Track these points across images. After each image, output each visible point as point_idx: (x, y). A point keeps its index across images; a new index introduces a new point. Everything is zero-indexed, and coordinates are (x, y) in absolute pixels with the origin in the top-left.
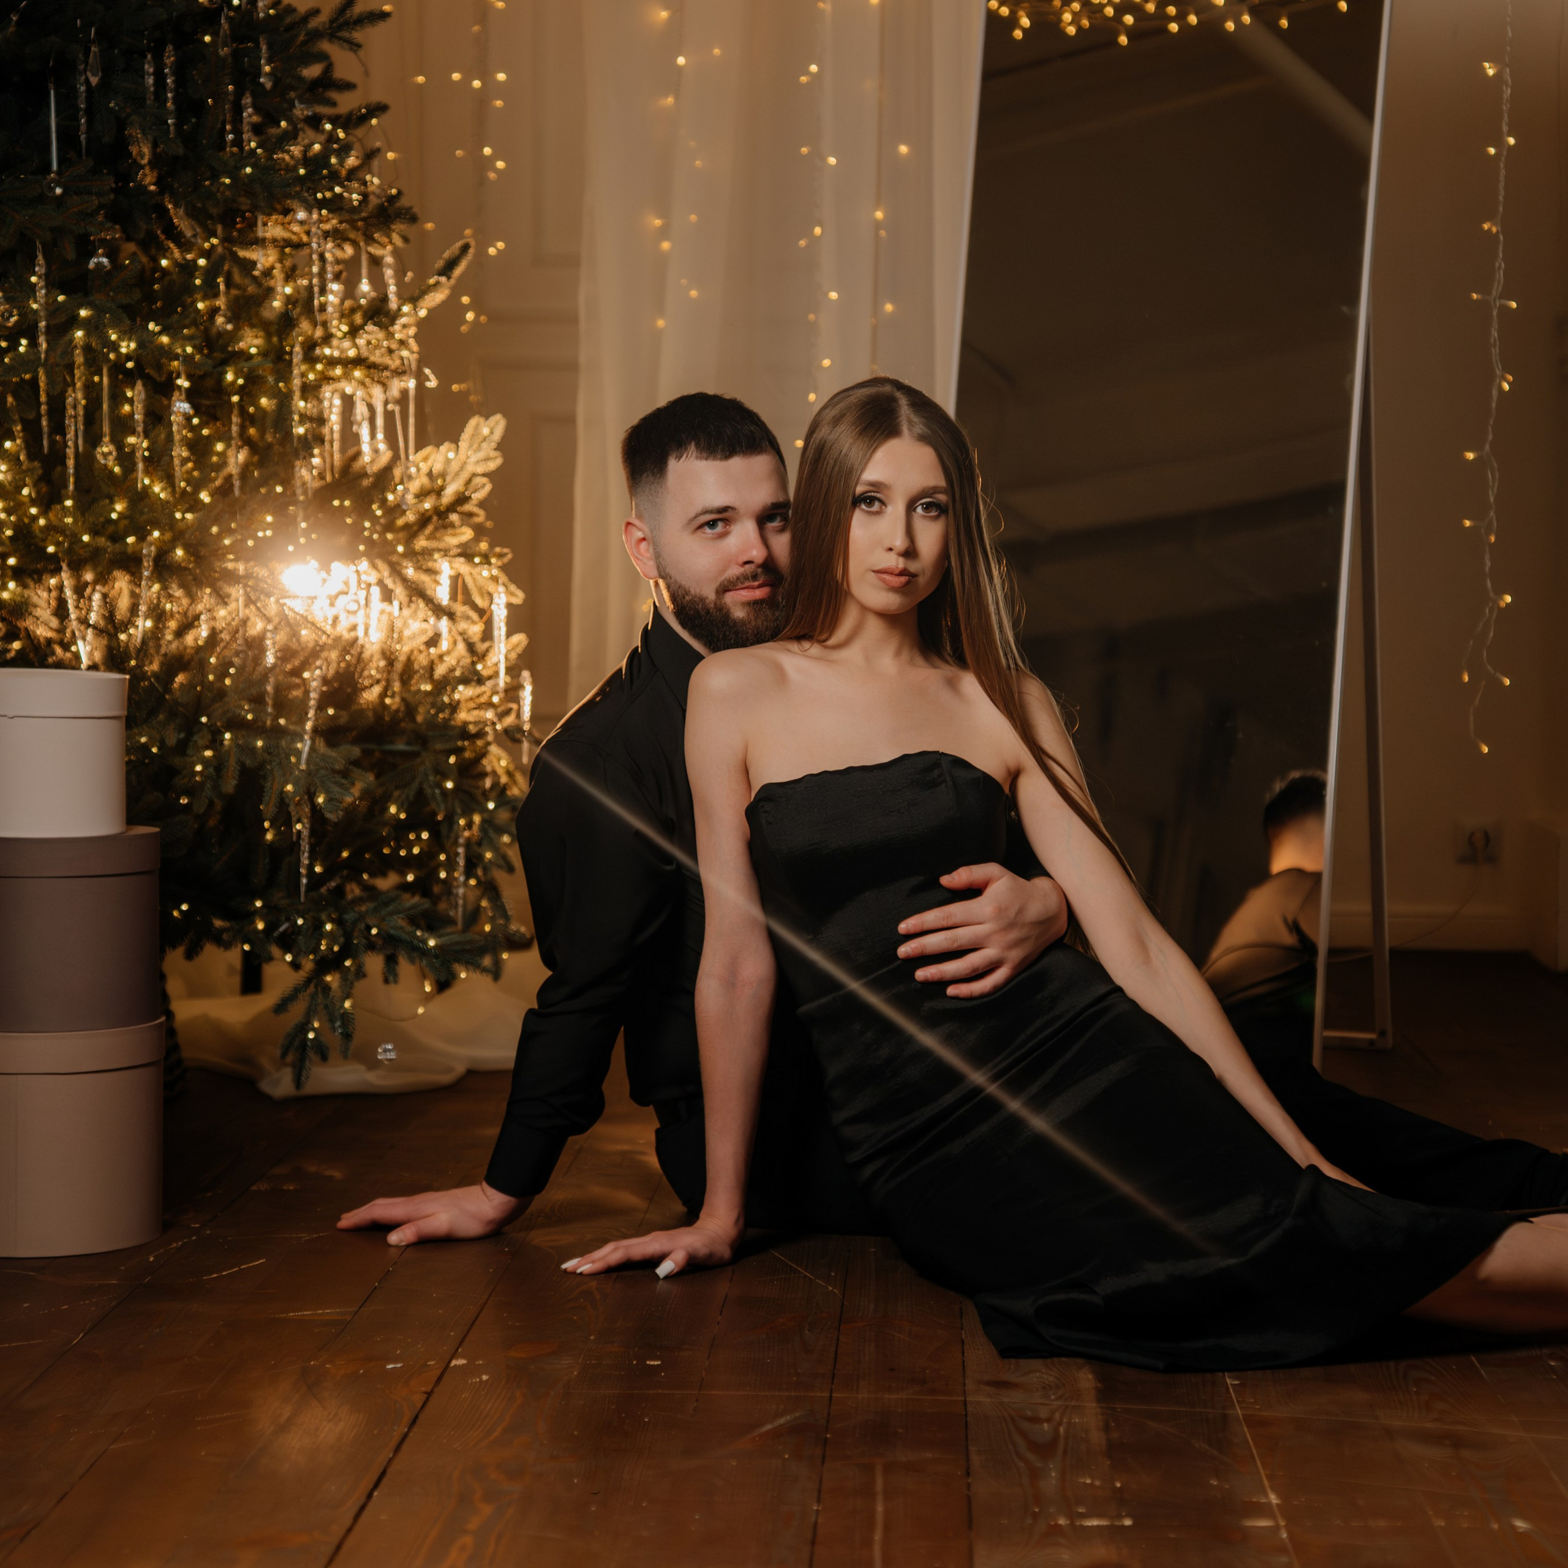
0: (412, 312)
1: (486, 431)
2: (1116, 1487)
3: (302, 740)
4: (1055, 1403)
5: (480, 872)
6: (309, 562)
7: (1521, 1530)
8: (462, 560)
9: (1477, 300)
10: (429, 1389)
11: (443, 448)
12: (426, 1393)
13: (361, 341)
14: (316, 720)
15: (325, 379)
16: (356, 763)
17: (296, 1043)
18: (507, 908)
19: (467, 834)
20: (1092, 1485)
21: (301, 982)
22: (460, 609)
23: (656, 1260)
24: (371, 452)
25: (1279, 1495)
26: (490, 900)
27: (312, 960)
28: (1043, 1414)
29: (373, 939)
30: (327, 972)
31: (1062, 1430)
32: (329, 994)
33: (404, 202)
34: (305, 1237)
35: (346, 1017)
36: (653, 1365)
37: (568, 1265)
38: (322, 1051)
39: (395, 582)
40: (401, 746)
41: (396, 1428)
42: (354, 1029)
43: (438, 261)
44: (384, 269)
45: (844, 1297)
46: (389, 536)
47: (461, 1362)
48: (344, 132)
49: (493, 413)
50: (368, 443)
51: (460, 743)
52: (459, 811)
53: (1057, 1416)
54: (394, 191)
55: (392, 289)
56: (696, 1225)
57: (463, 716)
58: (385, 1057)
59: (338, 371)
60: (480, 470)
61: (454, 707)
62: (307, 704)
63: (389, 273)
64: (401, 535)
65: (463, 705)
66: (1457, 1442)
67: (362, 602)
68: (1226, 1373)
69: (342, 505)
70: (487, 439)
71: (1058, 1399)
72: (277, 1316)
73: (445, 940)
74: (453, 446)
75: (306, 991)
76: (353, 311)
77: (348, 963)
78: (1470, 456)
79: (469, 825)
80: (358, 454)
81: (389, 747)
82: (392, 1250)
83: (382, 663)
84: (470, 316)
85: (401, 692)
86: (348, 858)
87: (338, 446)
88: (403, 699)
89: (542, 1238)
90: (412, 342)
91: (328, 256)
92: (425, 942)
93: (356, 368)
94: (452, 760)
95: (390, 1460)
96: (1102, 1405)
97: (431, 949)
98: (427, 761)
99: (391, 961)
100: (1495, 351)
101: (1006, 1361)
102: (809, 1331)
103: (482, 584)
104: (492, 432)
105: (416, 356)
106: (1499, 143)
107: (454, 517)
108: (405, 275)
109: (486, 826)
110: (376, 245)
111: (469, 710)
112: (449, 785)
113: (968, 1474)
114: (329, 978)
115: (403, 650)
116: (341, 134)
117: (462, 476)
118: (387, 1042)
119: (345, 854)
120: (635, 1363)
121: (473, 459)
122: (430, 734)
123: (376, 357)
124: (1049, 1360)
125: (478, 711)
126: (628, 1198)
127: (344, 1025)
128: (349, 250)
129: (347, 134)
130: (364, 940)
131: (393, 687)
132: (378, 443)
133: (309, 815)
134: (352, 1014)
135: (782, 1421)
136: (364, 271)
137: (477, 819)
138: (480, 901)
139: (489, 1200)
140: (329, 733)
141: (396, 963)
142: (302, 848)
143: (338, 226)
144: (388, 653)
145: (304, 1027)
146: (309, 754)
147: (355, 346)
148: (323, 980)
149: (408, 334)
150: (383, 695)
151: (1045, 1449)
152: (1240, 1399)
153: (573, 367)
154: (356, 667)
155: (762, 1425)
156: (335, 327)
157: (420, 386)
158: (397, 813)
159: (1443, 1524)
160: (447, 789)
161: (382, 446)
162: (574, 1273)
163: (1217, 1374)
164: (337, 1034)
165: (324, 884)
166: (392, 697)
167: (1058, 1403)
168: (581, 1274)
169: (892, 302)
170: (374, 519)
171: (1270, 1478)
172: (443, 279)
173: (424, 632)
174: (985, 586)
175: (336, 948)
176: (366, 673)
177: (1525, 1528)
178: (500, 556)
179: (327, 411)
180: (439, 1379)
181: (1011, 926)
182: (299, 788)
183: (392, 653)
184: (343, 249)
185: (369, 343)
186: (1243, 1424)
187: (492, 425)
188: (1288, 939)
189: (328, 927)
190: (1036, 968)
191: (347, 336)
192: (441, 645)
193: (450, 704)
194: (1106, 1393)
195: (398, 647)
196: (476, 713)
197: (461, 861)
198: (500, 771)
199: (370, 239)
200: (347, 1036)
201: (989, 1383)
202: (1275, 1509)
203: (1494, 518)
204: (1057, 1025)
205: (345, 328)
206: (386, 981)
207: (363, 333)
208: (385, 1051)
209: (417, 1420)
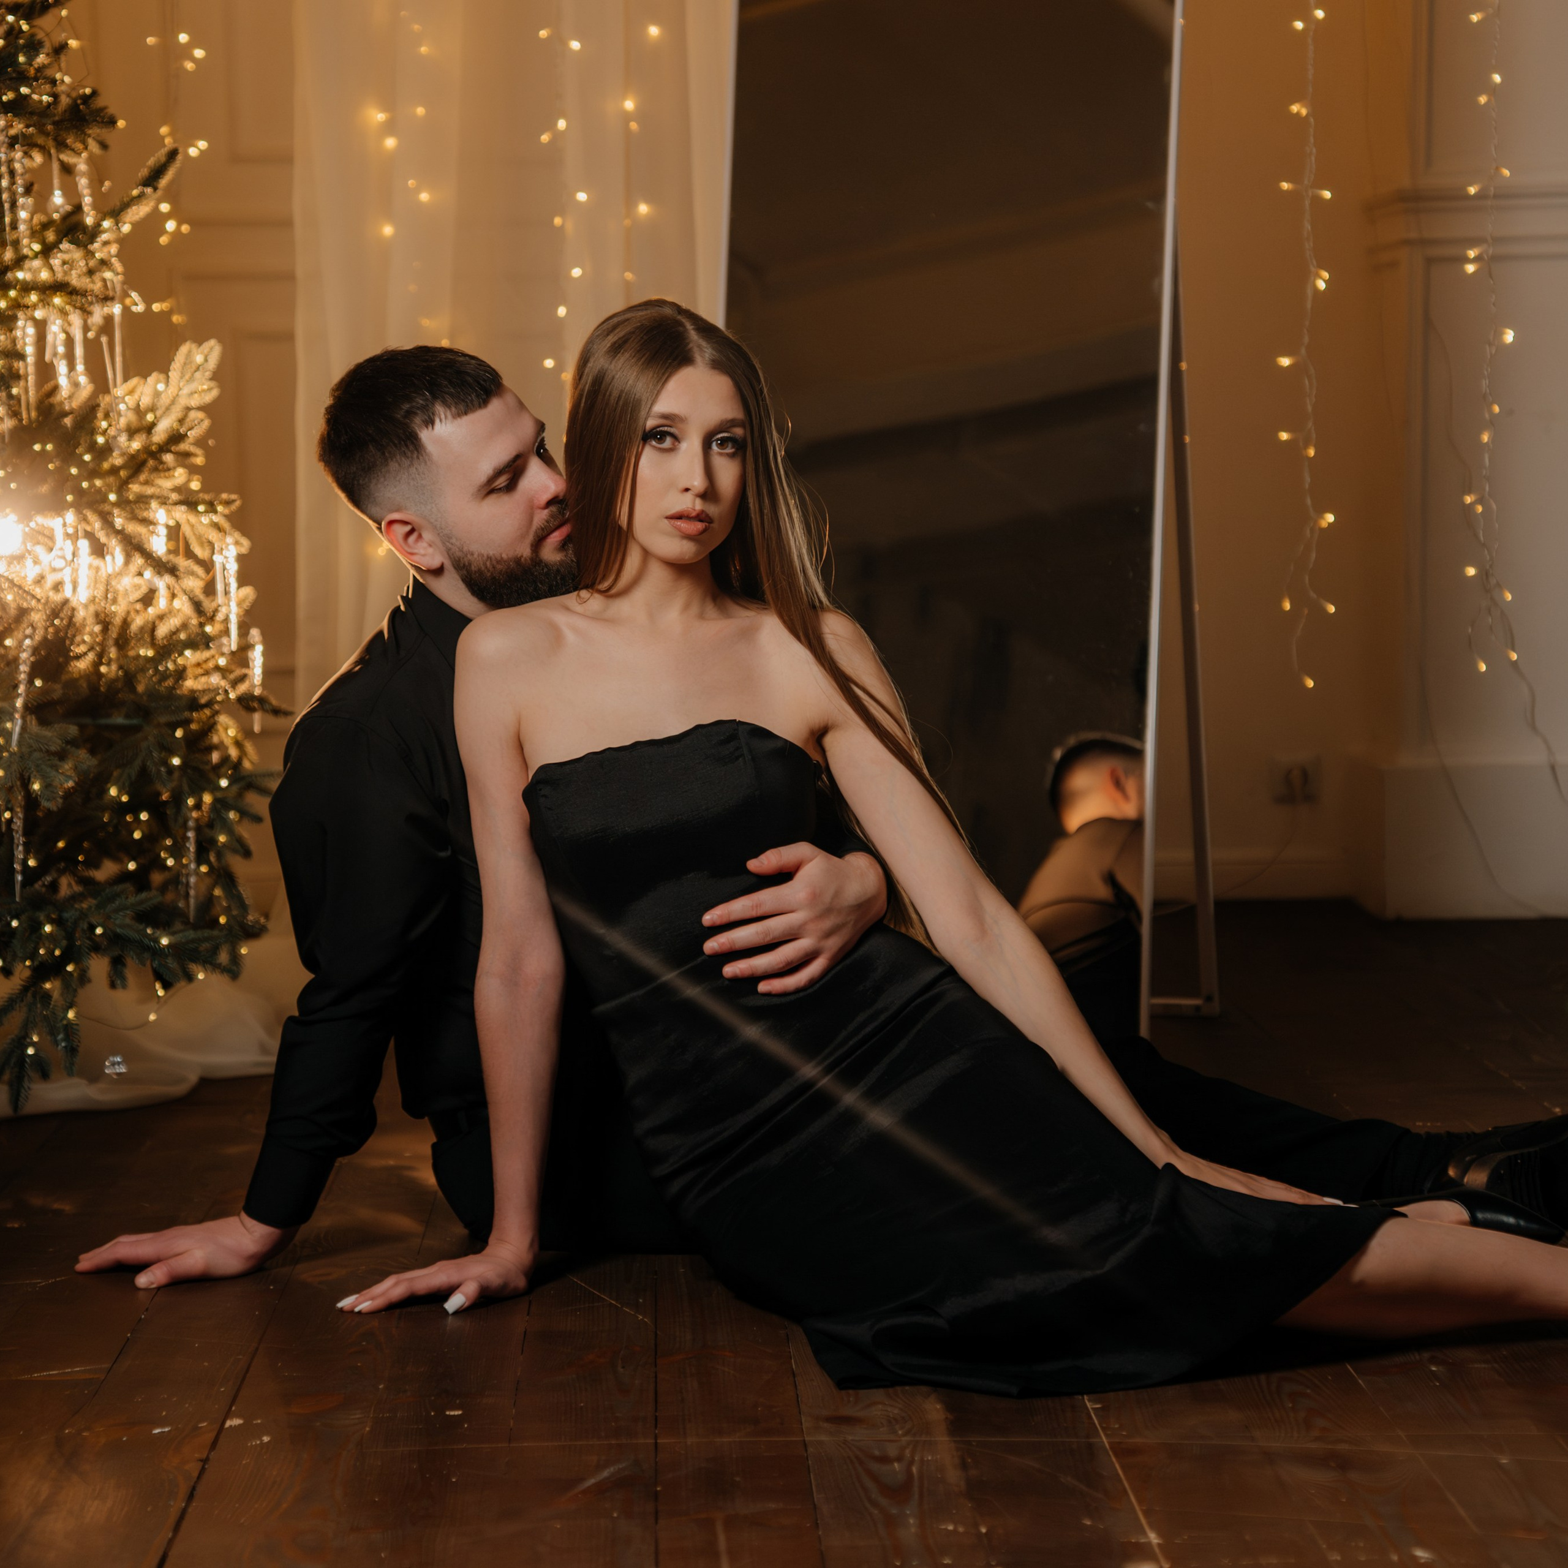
0: (114, 228)
1: (199, 359)
2: (981, 1533)
3: (12, 719)
4: (903, 1439)
5: (212, 858)
6: (7, 515)
7: (1423, 1561)
8: (183, 508)
9: (1287, 191)
10: (205, 1456)
11: (151, 380)
12: (201, 1460)
13: (56, 262)
14: (27, 695)
15: (17, 305)
16: (73, 743)
17: (13, 1060)
18: (244, 896)
19: (194, 814)
20: (955, 1531)
21: (17, 991)
22: (182, 563)
23: (446, 1293)
24: (69, 385)
25: (1160, 1534)
26: (224, 889)
27: (29, 967)
28: (892, 1451)
29: (97, 939)
30: (46, 979)
31: (914, 1469)
32: (50, 1004)
33: (100, 102)
34: (40, 1283)
35: (69, 1029)
36: (454, 1415)
37: (345, 1303)
38: (43, 1069)
39: (107, 535)
40: (119, 720)
41: (172, 1504)
42: (79, 1042)
43: (142, 170)
44: (77, 179)
45: (656, 1328)
46: (98, 483)
47: (236, 1422)
48: (28, 24)
49: (207, 339)
50: (65, 375)
51: (187, 714)
52: (186, 788)
53: (908, 1453)
54: (88, 91)
55: (87, 200)
56: (484, 1252)
57: (189, 684)
58: (114, 1071)
59: (34, 297)
60: (195, 402)
61: (181, 674)
62: (15, 678)
63: (83, 182)
64: (111, 479)
65: (190, 672)
66: (1342, 1463)
67: (69, 557)
68: (1085, 1397)
69: (43, 450)
70: (201, 368)
71: (905, 1434)
72: (19, 1378)
73: (179, 937)
74: (162, 377)
75: (22, 1001)
76: (45, 226)
77: (70, 968)
78: (1285, 362)
79: (198, 806)
80: (56, 388)
81: (104, 721)
82: (141, 1294)
83: (97, 629)
84: (171, 226)
85: (118, 659)
86: (63, 848)
87: (33, 381)
88: (121, 667)
89: (310, 1273)
90: (114, 260)
91: (17, 166)
92: (157, 941)
93: (55, 294)
94: (179, 733)
95: (171, 1542)
96: (955, 1439)
97: (164, 949)
98: (151, 733)
99: (117, 963)
100: (1308, 245)
101: (843, 1392)
102: (623, 1367)
103: (202, 533)
104: (206, 360)
105: (120, 278)
106: (1307, 18)
107: (168, 458)
108: (102, 183)
109: (219, 806)
110: (69, 152)
111: (196, 677)
112: (176, 761)
113: (817, 1525)
114: (48, 986)
115: (119, 610)
116: (25, 27)
117: (173, 410)
118: (115, 1054)
119: (61, 844)
120: (433, 1414)
121: (186, 391)
122: (153, 705)
123: (76, 279)
124: (891, 1390)
125: (206, 677)
126: (403, 1222)
127: (68, 1038)
128: (38, 158)
129: (31, 27)
130: (88, 942)
131: (109, 653)
132: (78, 376)
133: (23, 803)
134: (77, 1025)
135: (605, 1474)
136: (56, 182)
137: (207, 798)
138: (213, 890)
139: (249, 1232)
140: (38, 709)
141: (124, 965)
142: (16, 841)
143: (24, 130)
144: (103, 615)
145: (22, 1042)
146: (21, 734)
147: (51, 268)
148: (42, 988)
149: (109, 252)
150: (97, 664)
151: (900, 1492)
152: (1104, 1425)
153: (289, 277)
154: (67, 633)
155: (582, 1480)
156: (26, 247)
157: (126, 310)
158: (118, 796)
159: (1339, 1558)
160: (174, 765)
161: (83, 380)
162: (352, 1312)
163: (1076, 1397)
164: (60, 1047)
165: (39, 878)
166: (108, 664)
167: (905, 1439)
168: (360, 1312)
169: (647, 201)
170: (81, 464)
171: (1146, 1514)
172: (149, 190)
173: (137, 587)
174: (786, 529)
175: (57, 953)
176: (78, 639)
177: (1427, 1558)
178: (228, 503)
179: (21, 342)
180: (214, 1445)
181: (828, 911)
182: (11, 774)
183: (106, 615)
184: (31, 157)
185: (64, 263)
186: (1111, 1453)
187: (206, 352)
188: (1102, 892)
189: (48, 928)
190: (856, 955)
191: (39, 256)
192: (159, 602)
193: (176, 671)
194: (958, 1426)
195: (113, 608)
196: (203, 679)
197: (192, 847)
198: (228, 742)
199: (62, 145)
200: (72, 1050)
201: (829, 1419)
202: (1157, 1550)
203: (1313, 428)
204: (882, 1017)
205: (36, 247)
206: (113, 986)
207: (57, 252)
208: (113, 1064)
209: (195, 1493)
